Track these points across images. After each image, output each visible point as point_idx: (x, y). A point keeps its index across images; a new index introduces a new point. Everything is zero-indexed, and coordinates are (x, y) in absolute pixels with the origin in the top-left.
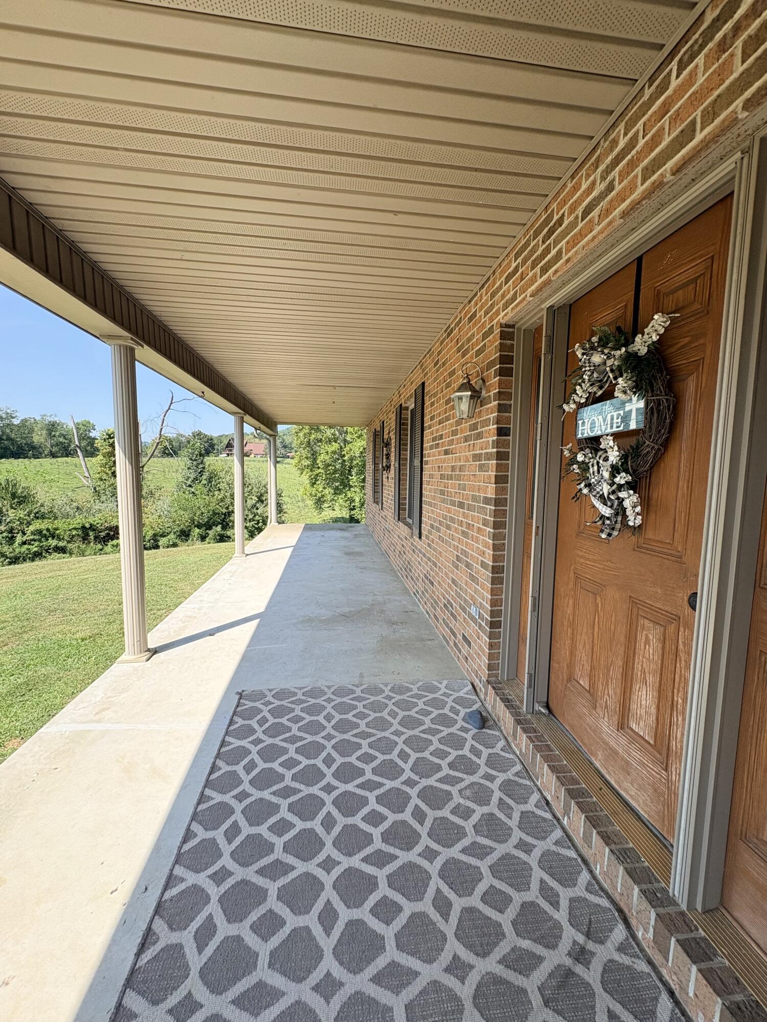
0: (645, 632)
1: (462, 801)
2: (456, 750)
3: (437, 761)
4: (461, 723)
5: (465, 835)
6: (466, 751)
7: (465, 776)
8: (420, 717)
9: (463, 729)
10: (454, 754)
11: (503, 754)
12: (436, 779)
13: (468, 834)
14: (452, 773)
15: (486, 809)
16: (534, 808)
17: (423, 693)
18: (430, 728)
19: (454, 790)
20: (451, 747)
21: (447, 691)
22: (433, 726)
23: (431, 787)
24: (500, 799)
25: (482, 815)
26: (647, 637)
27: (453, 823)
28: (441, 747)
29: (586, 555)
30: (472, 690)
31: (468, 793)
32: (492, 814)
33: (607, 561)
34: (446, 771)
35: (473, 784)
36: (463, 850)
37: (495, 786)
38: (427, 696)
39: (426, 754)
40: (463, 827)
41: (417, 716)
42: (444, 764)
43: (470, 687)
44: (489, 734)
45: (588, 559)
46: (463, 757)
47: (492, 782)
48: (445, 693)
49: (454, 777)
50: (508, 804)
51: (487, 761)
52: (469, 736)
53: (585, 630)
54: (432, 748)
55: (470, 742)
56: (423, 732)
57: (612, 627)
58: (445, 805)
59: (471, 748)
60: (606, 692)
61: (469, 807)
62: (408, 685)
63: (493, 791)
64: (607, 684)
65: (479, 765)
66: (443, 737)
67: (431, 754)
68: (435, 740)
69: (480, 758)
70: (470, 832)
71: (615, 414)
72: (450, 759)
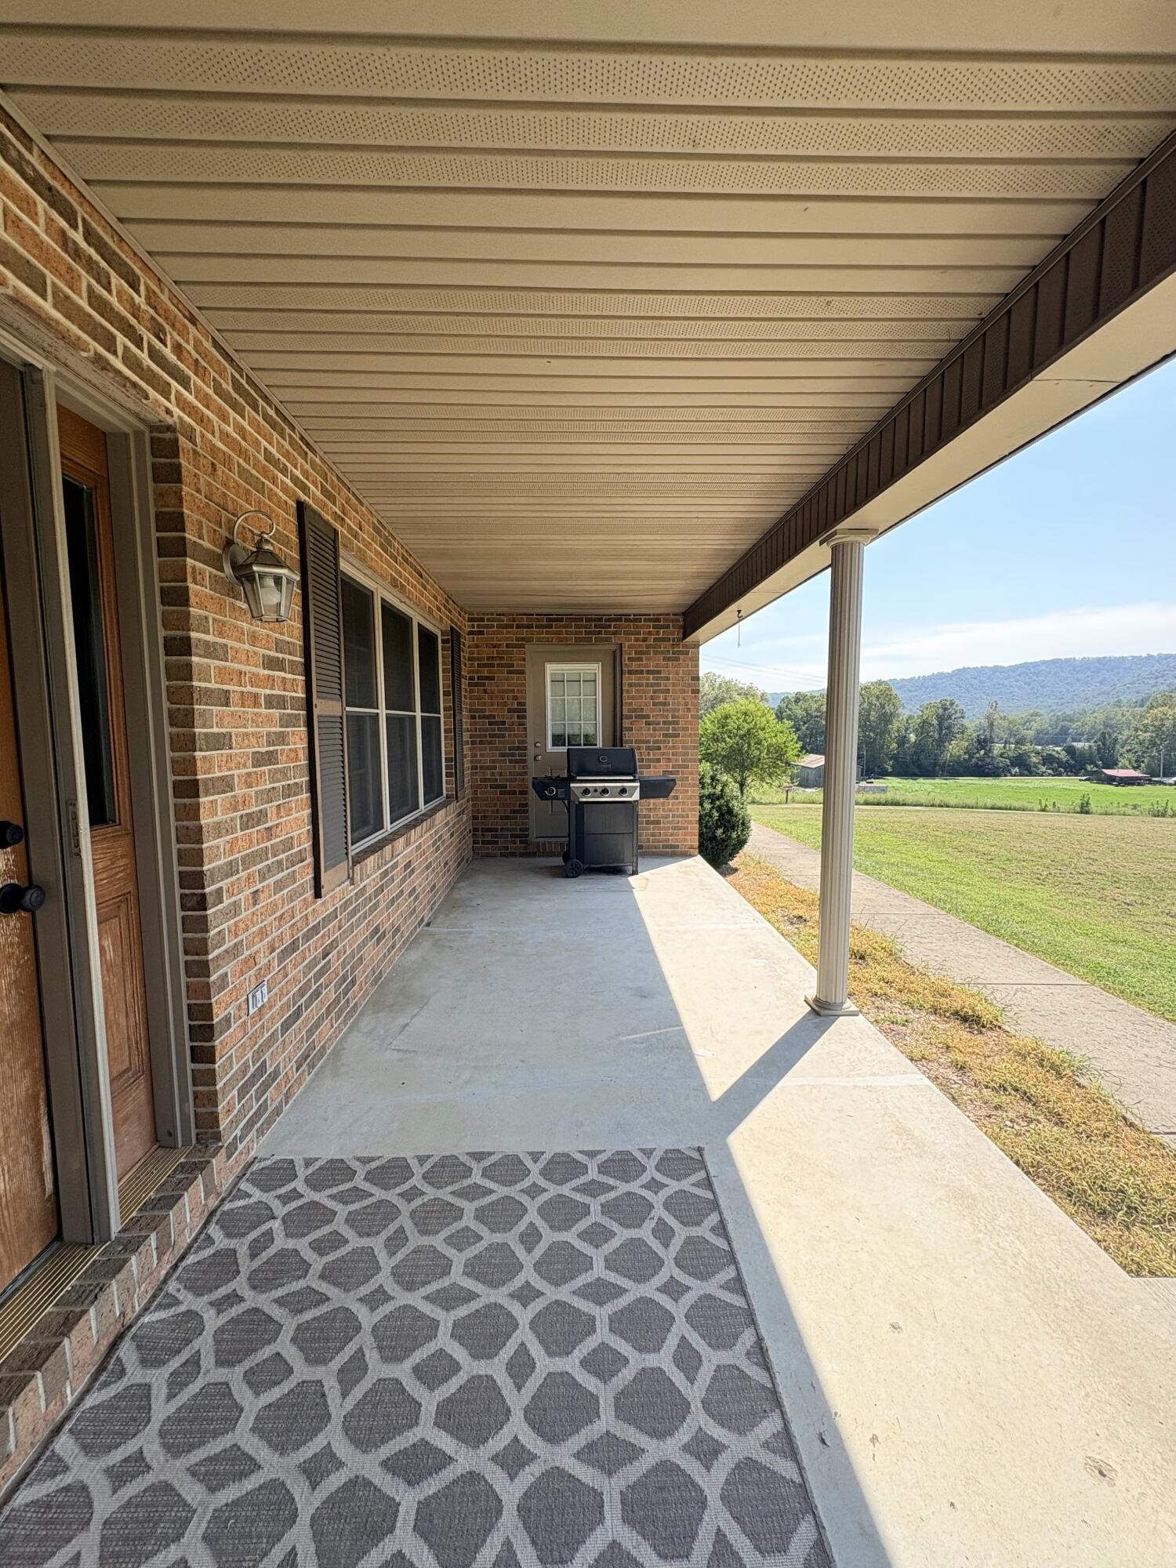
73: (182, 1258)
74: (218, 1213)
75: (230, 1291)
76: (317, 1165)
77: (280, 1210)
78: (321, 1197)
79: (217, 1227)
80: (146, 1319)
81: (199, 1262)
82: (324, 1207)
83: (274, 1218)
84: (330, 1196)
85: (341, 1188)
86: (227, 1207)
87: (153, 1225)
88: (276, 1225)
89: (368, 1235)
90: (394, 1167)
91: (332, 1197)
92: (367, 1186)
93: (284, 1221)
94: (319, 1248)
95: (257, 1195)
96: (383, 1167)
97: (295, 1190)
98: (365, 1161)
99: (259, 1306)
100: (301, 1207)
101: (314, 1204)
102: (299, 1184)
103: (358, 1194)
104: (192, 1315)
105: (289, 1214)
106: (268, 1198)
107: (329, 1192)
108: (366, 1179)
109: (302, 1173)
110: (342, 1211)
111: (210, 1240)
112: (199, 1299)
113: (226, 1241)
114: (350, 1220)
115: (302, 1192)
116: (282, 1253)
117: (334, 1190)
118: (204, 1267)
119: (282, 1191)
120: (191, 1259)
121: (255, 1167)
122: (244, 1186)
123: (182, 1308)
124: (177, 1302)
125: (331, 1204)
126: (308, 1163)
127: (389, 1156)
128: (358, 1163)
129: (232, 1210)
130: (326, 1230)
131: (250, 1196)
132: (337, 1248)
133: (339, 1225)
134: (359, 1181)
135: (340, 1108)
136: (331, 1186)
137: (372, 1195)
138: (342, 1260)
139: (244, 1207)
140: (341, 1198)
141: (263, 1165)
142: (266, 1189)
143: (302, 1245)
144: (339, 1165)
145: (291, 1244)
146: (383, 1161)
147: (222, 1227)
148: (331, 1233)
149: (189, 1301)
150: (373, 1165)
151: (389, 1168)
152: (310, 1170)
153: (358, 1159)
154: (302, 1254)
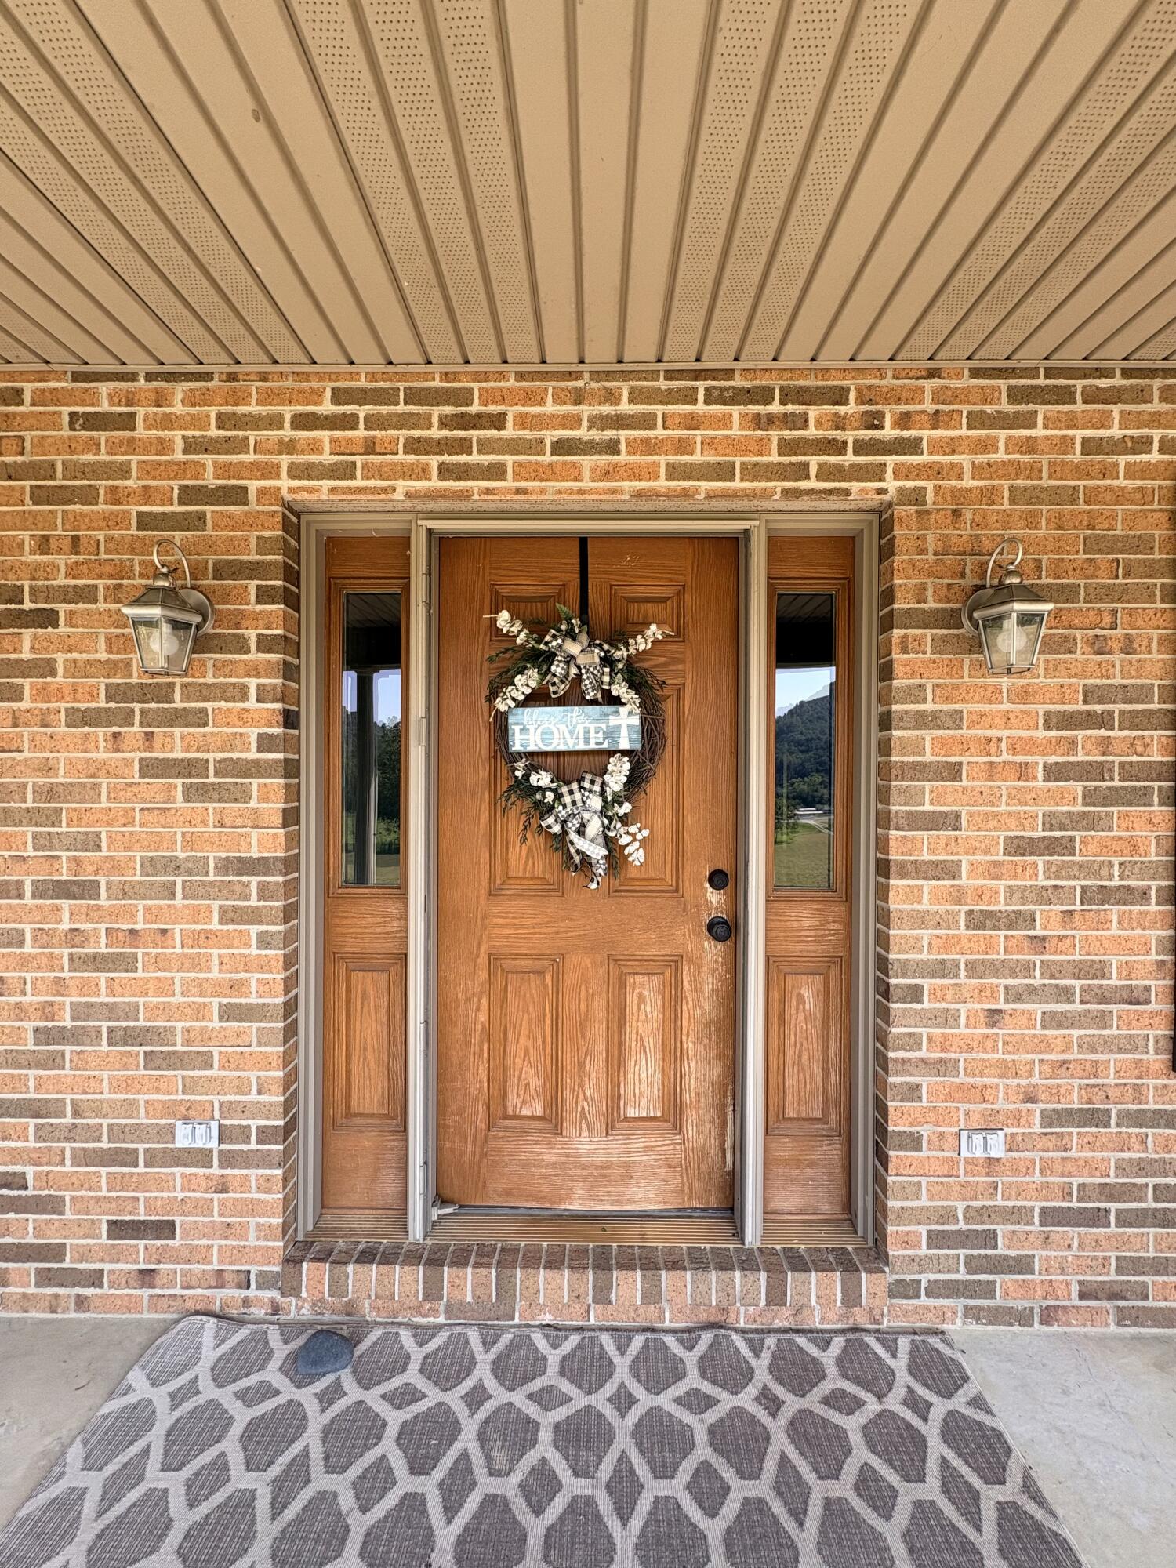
0: (636, 992)
1: (516, 1478)
2: (380, 1439)
3: (391, 1499)
4: (307, 1397)
5: (590, 1501)
6: (394, 1419)
7: (458, 1446)
8: (218, 1498)
9: (326, 1399)
10: (388, 1447)
11: (432, 1346)
12: (443, 1521)
13: (589, 1493)
14: (438, 1474)
15: (545, 1435)
16: (558, 1351)
17: (122, 1459)
18: (278, 1485)
19: (487, 1485)
20: (366, 1448)
21: (173, 1386)
22: (275, 1470)
23: (461, 1541)
24: (530, 1397)
25: (556, 1447)
26: (641, 996)
27: (562, 1519)
28: (354, 1472)
29: (517, 922)
30: (225, 1324)
31: (499, 1456)
32: (557, 1427)
33: (563, 920)
34: (429, 1487)
35: (482, 1437)
36: (621, 1519)
37: (500, 1396)
38: (146, 1451)
39: (359, 1525)
40: (575, 1499)
41: (205, 1508)
42: (406, 1483)
43: (211, 1323)
44: (372, 1349)
45: (522, 927)
46: (405, 1430)
47: (490, 1397)
48: (173, 1396)
49: (451, 1473)
50: (542, 1390)
51: (436, 1383)
52: (353, 1393)
53: (525, 1032)
54: (347, 1501)
55: (373, 1398)
56: (278, 1507)
57: (583, 1006)
58: (515, 1522)
59: (391, 1402)
60: (581, 1096)
61: (533, 1469)
62: (43, 1498)
63: (510, 1404)
64: (581, 1085)
65: (440, 1404)
66: (327, 1458)
67: (364, 1509)
68: (321, 1481)
69: (424, 1396)
70: (586, 1487)
71: (592, 727)
72: (398, 1463)
73: (798, 1331)
74: (857, 1335)
75: (782, 1397)
76: (980, 1417)
77: (894, 1402)
78: (937, 1450)
79: (843, 1344)
80: (735, 1337)
81: (801, 1349)
82: (924, 1460)
83: (880, 1397)
84: (943, 1458)
85: (965, 1470)
86: (870, 1340)
87: (772, 1267)
88: (873, 1406)
89: (911, 1550)
90: (1051, 1551)
91: (944, 1462)
92: (989, 1514)
93: (881, 1414)
94: (866, 1482)
95: (900, 1364)
96: (1038, 1527)
97: (929, 1405)
98: (1030, 1487)
99: (773, 1438)
100: (909, 1426)
101: (921, 1442)
102: (940, 1408)
103: (969, 1504)
104: (749, 1374)
105: (893, 1415)
106: (903, 1378)
107: (950, 1455)
108: (1001, 1506)
109: (959, 1402)
110: (930, 1489)
111: (825, 1345)
112: (766, 1372)
113: (832, 1362)
114: (923, 1510)
115: (931, 1417)
116: (841, 1434)
117: (956, 1463)
118: (798, 1358)
119: (921, 1391)
120: (801, 1340)
121: (934, 1341)
122: (904, 1343)
123: (754, 1362)
124: (757, 1355)
125: (932, 1466)
126: (977, 1402)
127: (1065, 1532)
128: (1020, 1481)
129: (868, 1346)
130: (893, 1478)
131: (894, 1356)
132: (875, 1508)
133: (908, 1495)
134: (991, 1496)
135: (1102, 1405)
136: (960, 1454)
137: (979, 1529)
138: (860, 1522)
139: (878, 1358)
140: (950, 1481)
141: (941, 1346)
142: (913, 1370)
143: (861, 1454)
144: (1000, 1451)
145: (856, 1438)
146: (1048, 1522)
147: (845, 1348)
148: (891, 1487)
149: (761, 1366)
150: (1031, 1508)
151: (1043, 1538)
152: (968, 1412)
153: (1026, 1476)
154: (849, 1460)
